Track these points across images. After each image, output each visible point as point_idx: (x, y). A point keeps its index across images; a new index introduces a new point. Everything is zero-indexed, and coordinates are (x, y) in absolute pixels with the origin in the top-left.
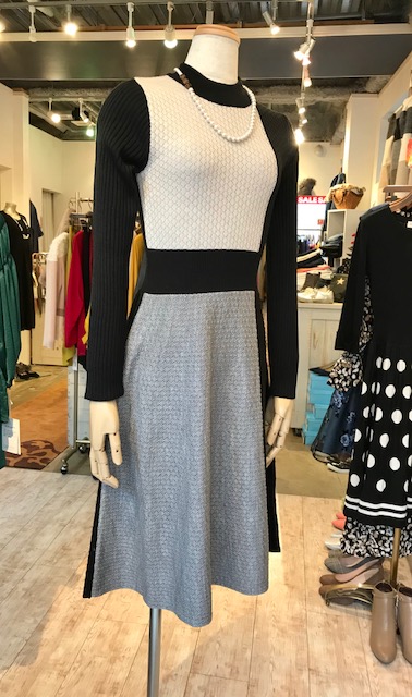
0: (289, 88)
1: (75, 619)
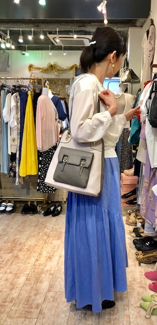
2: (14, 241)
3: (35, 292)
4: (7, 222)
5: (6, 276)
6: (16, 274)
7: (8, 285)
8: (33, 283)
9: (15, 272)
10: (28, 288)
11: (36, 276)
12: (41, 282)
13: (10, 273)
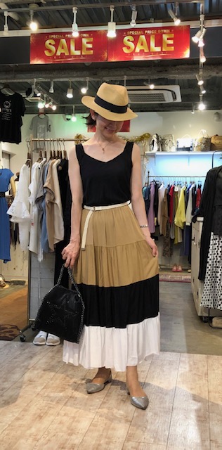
0: (190, 66)
1: (42, 415)
3: (107, 440)
4: (50, 354)
5: (59, 418)
6: (74, 418)
7: (65, 429)
8: (101, 429)
9: (73, 415)
10: (96, 434)
11: (105, 422)
12: (114, 429)
13: (65, 415)
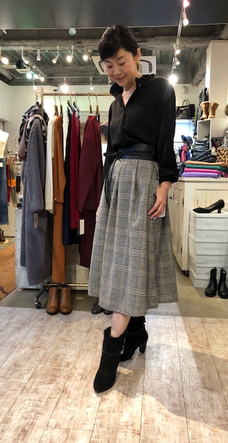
2: (56, 359)
